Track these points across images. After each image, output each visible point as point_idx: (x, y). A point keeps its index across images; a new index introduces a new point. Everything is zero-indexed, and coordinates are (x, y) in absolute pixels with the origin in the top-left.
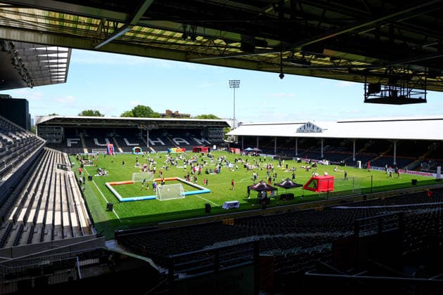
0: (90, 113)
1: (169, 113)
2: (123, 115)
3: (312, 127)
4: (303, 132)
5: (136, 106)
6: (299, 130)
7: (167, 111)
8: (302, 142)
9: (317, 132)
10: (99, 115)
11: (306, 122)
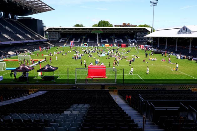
0: (77, 25)
1: (125, 25)
2: (93, 26)
3: (186, 29)
4: (181, 33)
5: (100, 21)
6: (179, 33)
7: (123, 23)
8: (181, 41)
9: (189, 33)
10: (82, 26)
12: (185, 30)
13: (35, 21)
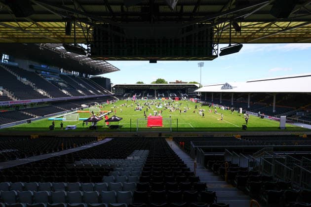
0: (139, 83)
2: (152, 83)
4: (224, 89)
5: (157, 79)
7: (177, 81)
8: (224, 95)
9: (230, 89)
11: (225, 83)
12: (227, 86)
13: (105, 79)
